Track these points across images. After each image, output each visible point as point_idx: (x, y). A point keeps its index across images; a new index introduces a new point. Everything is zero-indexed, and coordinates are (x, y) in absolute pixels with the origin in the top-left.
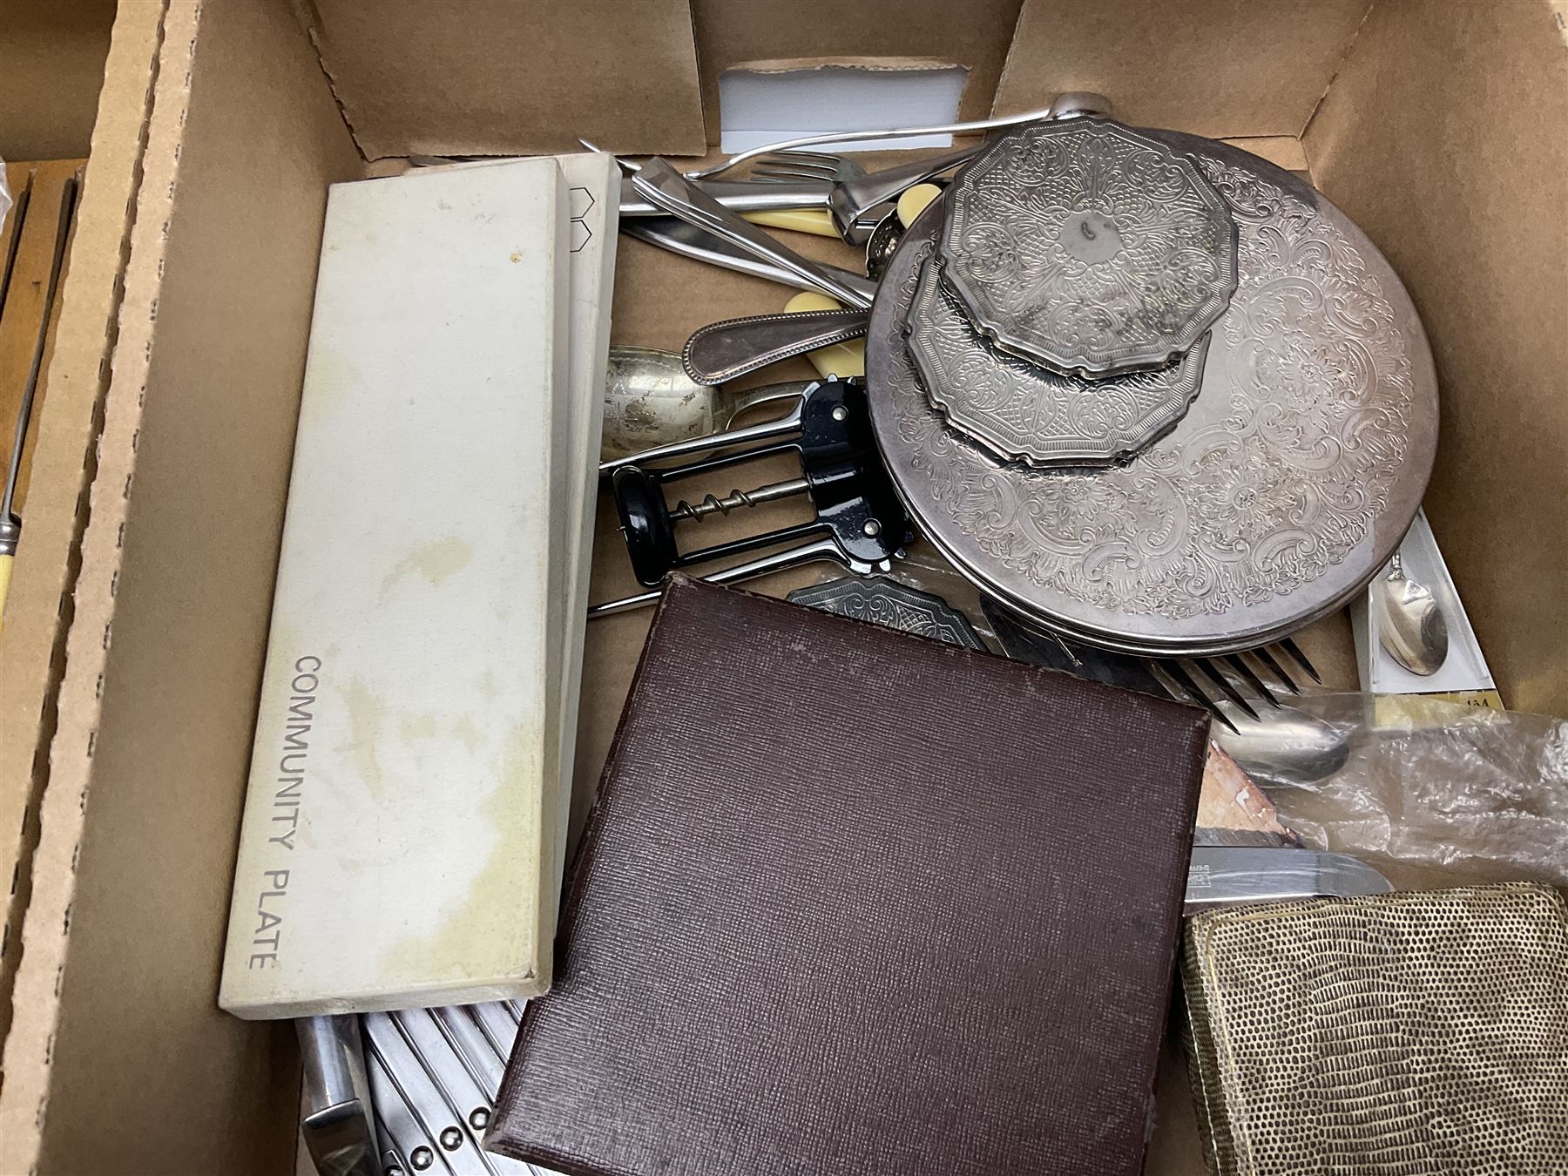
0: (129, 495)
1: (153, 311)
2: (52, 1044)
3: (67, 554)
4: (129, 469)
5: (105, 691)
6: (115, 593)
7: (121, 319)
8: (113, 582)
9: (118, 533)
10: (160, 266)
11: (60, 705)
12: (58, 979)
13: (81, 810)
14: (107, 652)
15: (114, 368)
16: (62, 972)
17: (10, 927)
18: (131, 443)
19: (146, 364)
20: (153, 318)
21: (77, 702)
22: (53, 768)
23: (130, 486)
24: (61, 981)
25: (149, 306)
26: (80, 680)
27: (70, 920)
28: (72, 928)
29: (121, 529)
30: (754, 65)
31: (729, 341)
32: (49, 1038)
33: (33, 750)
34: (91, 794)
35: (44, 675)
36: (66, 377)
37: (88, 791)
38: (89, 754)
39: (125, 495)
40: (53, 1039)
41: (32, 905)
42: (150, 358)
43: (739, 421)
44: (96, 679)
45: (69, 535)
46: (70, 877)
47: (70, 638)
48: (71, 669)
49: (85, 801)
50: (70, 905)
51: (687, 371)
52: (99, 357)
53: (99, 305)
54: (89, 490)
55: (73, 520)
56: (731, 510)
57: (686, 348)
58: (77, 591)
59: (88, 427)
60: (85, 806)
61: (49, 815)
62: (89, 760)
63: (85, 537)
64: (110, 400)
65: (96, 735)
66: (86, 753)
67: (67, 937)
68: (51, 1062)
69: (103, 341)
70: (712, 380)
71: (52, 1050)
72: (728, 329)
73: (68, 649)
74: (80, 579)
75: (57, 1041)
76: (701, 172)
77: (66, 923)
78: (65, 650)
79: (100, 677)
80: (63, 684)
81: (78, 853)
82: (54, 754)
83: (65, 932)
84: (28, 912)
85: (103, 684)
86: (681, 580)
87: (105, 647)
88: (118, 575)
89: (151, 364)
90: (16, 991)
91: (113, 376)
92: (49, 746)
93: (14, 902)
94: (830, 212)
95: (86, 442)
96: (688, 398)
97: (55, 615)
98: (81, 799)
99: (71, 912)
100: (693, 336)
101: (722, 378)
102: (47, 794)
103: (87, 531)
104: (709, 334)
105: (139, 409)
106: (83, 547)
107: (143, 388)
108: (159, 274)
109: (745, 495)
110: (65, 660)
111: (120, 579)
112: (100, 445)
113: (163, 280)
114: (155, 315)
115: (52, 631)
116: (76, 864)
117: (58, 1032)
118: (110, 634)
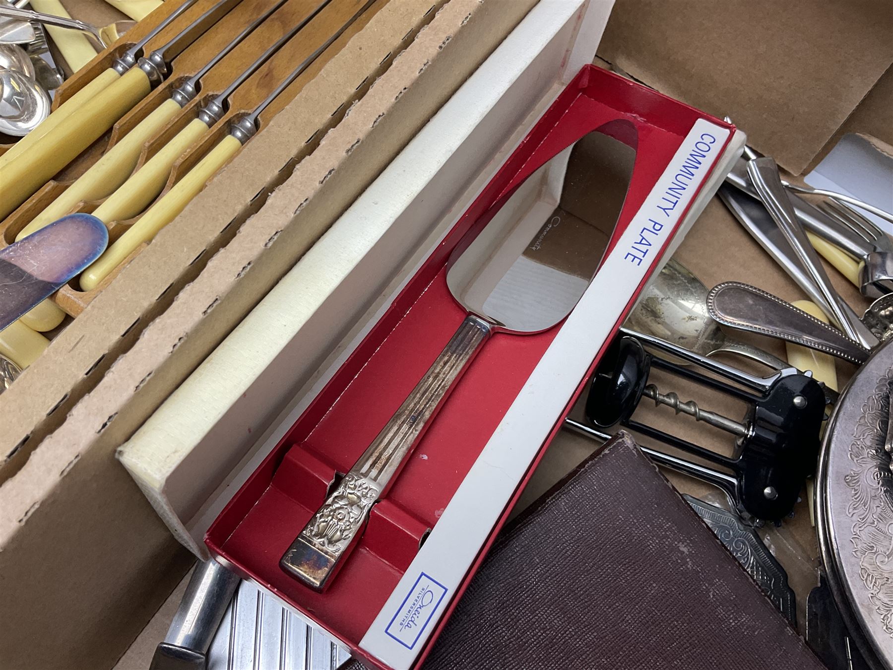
0: (350, 153)
1: (444, 43)
2: (33, 510)
3: (285, 164)
4: (361, 136)
5: (245, 276)
6: (298, 212)
7: (420, 35)
8: (301, 204)
9: (327, 173)
10: (467, 17)
11: (210, 264)
12: (71, 462)
13: (171, 349)
14: (266, 249)
15: (394, 63)
16: (77, 460)
17: (68, 397)
18: (375, 119)
19: (417, 74)
20: (441, 47)
21: (222, 270)
22: (175, 304)
23: (354, 147)
24: (71, 466)
25: (444, 37)
26: (234, 255)
27: (108, 424)
28: (105, 432)
29: (330, 172)
30: (875, 141)
31: (751, 302)
32: (35, 503)
33: (171, 282)
34: (186, 342)
35: (213, 234)
36: (360, 49)
37: (185, 338)
38: (205, 312)
39: (348, 151)
40: (37, 506)
41: (92, 393)
42: (422, 72)
43: (720, 356)
44: (245, 263)
45: (293, 153)
46: (131, 391)
47: (248, 222)
48: (234, 243)
49: (179, 344)
50: (117, 413)
51: (707, 302)
52: (390, 49)
53: (412, 17)
54: (327, 132)
55: (303, 144)
56: (682, 413)
57: (717, 287)
58: (274, 193)
59: (352, 90)
60: (177, 347)
61: (148, 335)
62: (201, 316)
63: (303, 161)
64: (379, 82)
65: (219, 302)
66: (204, 310)
67: (98, 435)
68: (23, 523)
69: (398, 41)
70: (723, 320)
71: (30, 514)
72: (756, 295)
73: (241, 229)
74: (281, 187)
75: (37, 510)
76: (790, 184)
77: (105, 425)
78: (239, 228)
79: (249, 264)
80: (222, 250)
81: (148, 378)
82: (182, 295)
83: (100, 431)
84: (86, 397)
85: (248, 269)
86: (629, 442)
87: (266, 245)
88: (307, 202)
89: (420, 76)
90: (38, 450)
91: (391, 68)
92: (182, 288)
93: (84, 381)
94: (862, 264)
95: (344, 99)
96: (691, 318)
97: (249, 198)
98: (177, 341)
99: (113, 419)
100: (727, 283)
101: (730, 322)
102: (158, 320)
103: (308, 157)
104: (738, 288)
105: (393, 100)
106: (297, 166)
107: (405, 89)
108: (463, 22)
109: (699, 409)
110: (234, 235)
111: (308, 205)
112: (352, 107)
113: (463, 27)
114: (443, 46)
115: (239, 208)
116: (142, 385)
117: (43, 504)
118: (276, 238)
